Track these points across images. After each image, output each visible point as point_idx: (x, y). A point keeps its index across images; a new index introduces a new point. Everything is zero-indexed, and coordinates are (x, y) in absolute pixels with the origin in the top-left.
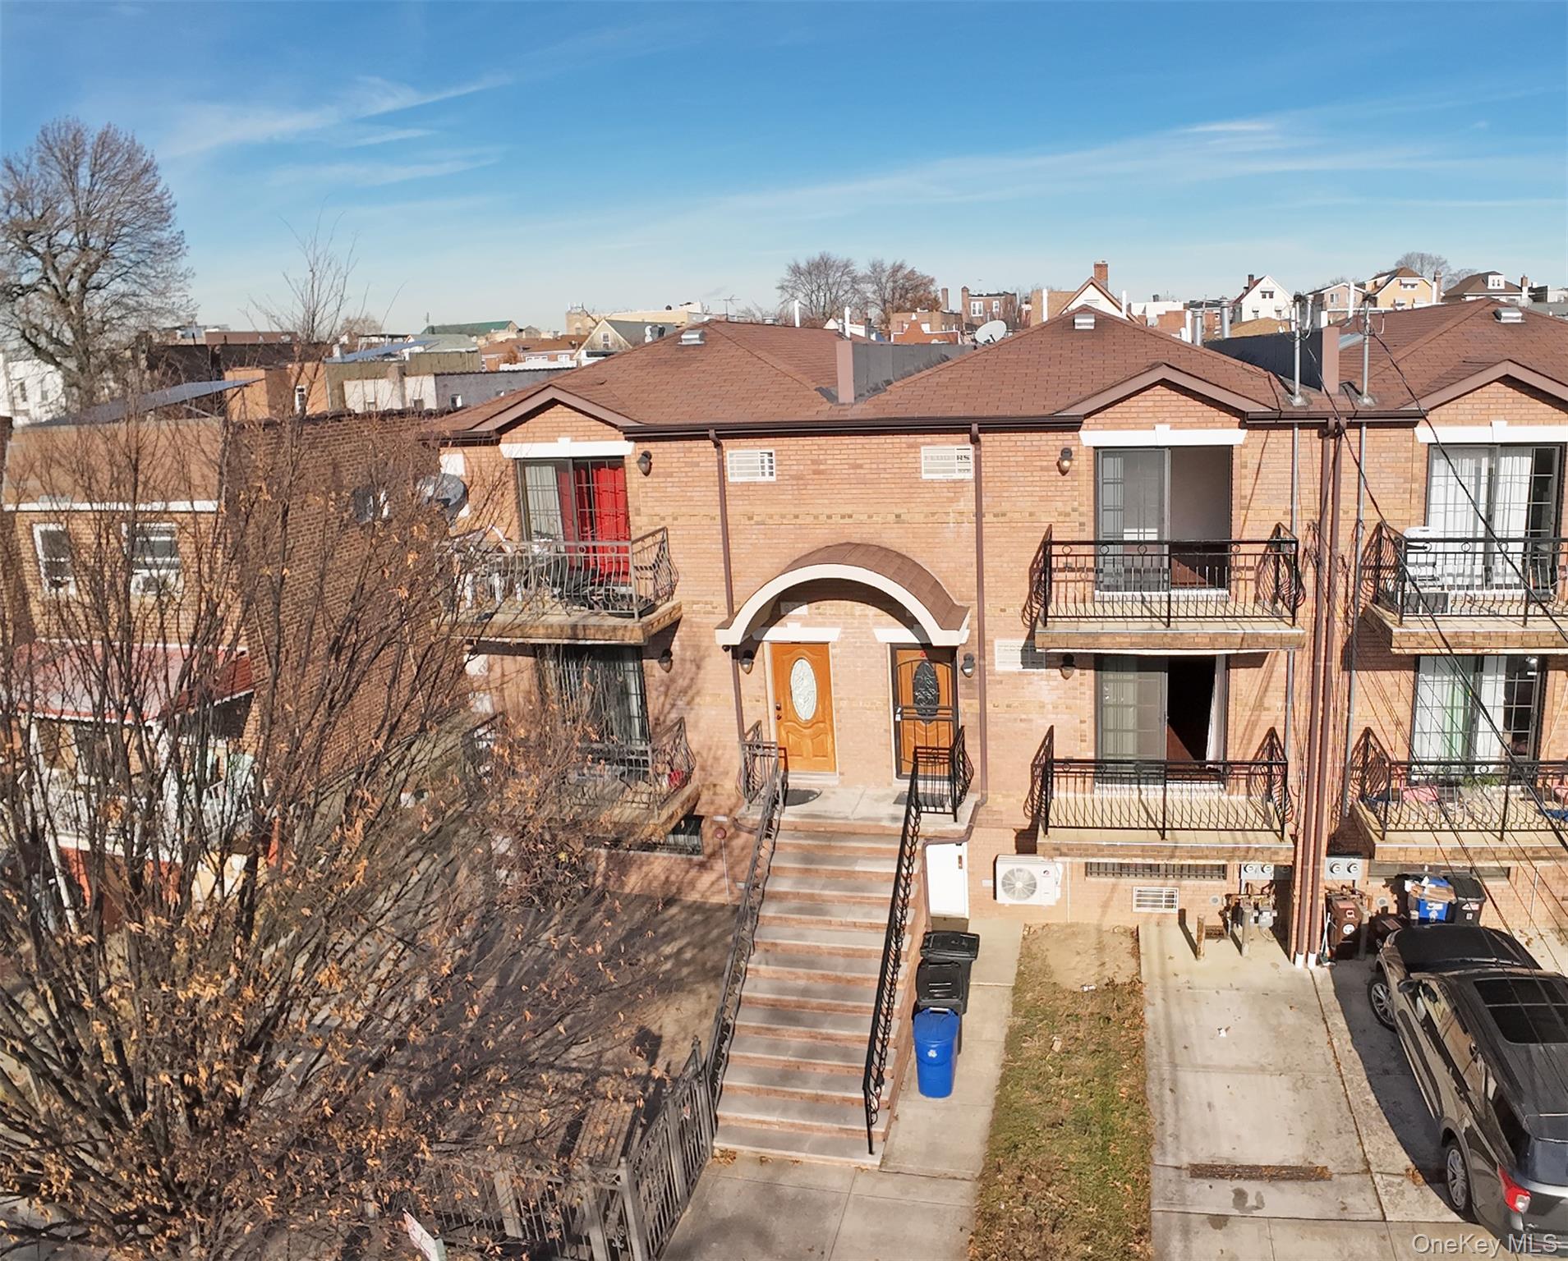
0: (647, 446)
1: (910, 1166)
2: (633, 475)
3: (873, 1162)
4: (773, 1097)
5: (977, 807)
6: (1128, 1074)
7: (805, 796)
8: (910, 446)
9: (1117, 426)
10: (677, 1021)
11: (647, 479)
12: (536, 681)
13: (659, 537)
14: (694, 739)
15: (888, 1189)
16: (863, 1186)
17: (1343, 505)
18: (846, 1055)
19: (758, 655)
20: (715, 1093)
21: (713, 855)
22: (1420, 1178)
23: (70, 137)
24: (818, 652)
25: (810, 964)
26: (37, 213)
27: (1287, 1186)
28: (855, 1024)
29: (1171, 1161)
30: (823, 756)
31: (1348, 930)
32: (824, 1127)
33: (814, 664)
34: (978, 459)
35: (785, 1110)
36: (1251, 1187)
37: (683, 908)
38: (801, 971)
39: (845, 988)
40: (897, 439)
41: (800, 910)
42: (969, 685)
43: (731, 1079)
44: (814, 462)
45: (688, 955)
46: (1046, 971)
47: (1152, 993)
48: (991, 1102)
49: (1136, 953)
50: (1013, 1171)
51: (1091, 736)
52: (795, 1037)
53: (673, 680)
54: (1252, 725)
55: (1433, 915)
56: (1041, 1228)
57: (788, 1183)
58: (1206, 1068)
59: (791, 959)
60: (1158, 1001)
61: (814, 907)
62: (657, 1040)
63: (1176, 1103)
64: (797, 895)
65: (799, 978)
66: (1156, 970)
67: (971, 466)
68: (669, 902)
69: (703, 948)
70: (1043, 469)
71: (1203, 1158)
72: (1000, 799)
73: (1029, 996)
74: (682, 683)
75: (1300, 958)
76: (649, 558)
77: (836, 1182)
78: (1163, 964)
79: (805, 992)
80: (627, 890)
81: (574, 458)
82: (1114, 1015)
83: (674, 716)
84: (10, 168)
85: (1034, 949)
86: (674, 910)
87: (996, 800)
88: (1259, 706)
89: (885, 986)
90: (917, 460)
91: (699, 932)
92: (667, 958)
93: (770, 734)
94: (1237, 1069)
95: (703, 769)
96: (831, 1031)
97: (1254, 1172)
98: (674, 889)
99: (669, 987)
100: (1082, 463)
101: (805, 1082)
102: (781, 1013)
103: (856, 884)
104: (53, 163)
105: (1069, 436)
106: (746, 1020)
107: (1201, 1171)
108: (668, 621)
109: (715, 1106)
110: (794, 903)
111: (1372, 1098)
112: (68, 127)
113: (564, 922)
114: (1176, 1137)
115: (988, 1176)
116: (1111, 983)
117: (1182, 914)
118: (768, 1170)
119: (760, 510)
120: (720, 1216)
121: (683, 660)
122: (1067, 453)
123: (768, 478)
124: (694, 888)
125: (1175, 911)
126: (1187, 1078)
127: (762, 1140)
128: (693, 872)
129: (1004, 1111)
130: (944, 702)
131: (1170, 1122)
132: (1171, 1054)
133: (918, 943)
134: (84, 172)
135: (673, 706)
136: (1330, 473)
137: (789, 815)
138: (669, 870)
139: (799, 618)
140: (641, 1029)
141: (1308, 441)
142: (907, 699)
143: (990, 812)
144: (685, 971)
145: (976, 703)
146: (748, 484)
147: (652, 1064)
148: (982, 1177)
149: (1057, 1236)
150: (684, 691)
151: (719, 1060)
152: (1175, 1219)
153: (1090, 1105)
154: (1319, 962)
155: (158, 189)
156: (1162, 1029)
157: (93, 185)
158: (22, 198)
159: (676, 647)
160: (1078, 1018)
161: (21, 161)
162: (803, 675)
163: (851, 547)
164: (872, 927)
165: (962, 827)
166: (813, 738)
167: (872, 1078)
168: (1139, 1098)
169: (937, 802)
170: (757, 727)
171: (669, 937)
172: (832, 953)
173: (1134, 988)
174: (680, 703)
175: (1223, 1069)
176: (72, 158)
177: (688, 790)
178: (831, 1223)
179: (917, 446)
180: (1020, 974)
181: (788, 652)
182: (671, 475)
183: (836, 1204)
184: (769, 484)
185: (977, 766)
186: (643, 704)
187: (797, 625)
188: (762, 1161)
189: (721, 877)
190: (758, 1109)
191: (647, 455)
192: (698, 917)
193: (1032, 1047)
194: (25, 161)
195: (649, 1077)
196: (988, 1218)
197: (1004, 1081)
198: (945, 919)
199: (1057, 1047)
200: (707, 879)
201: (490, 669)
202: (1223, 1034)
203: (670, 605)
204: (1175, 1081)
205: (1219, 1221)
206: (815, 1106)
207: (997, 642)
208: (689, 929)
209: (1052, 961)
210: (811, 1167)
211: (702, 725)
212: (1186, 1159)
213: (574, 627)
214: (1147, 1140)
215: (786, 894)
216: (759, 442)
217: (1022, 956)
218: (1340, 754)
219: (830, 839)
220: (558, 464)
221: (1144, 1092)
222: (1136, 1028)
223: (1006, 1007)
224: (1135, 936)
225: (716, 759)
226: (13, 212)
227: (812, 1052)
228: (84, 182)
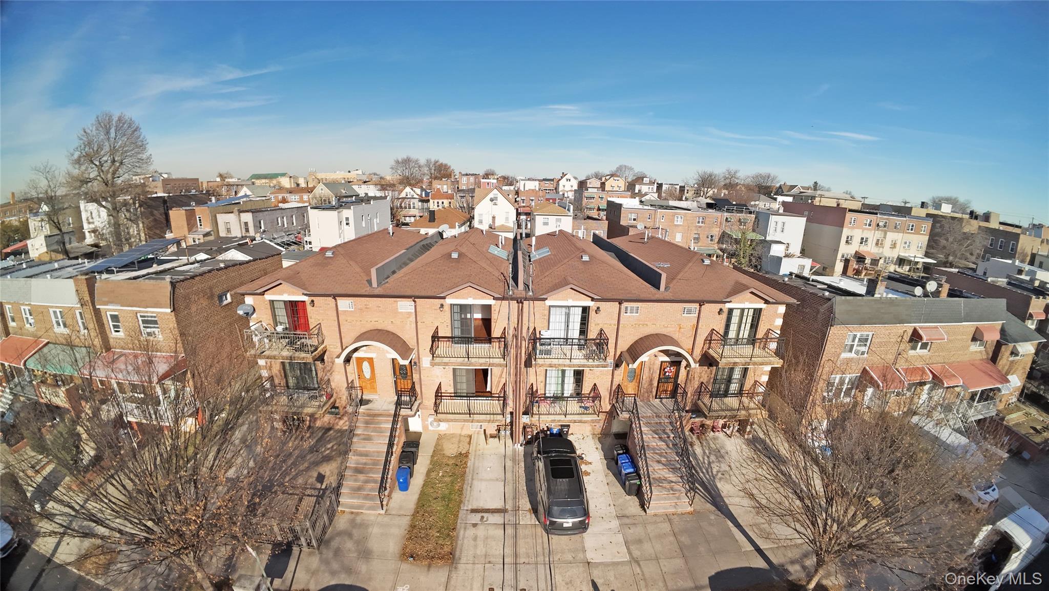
0: (313, 298)
1: (394, 512)
2: (309, 308)
3: (383, 512)
4: (356, 495)
5: (419, 404)
6: (459, 482)
7: (368, 402)
8: (395, 301)
9: (457, 298)
10: (330, 470)
11: (313, 308)
12: (282, 367)
13: (318, 327)
14: (333, 384)
15: (386, 519)
16: (380, 519)
17: (524, 322)
18: (375, 482)
19: (351, 360)
20: (338, 495)
21: (343, 415)
22: (532, 512)
23: (107, 118)
24: (370, 360)
25: (366, 455)
26: (95, 149)
27: (495, 514)
28: (377, 473)
29: (466, 508)
30: (374, 389)
31: (529, 437)
32: (368, 503)
33: (369, 363)
34: (415, 306)
35: (359, 498)
36: (485, 515)
37: (334, 431)
38: (364, 458)
39: (375, 463)
40: (391, 299)
41: (364, 439)
42: (416, 370)
43: (343, 490)
44: (365, 305)
45: (335, 448)
46: (442, 450)
47: (471, 457)
48: (419, 492)
49: (469, 443)
50: (421, 513)
51: (452, 384)
52: (361, 477)
53: (325, 368)
54: (499, 382)
55: (555, 432)
56: (427, 529)
57: (359, 519)
58: (481, 480)
59: (361, 454)
60: (473, 459)
61: (368, 438)
62: (324, 477)
63: (471, 491)
64: (363, 434)
65: (363, 460)
66: (474, 449)
67: (413, 307)
68: (329, 429)
69: (339, 445)
70: (435, 309)
71: (475, 507)
72: (427, 402)
73: (435, 458)
74: (328, 368)
75: (516, 445)
76: (316, 332)
77: (372, 518)
78: (476, 447)
79: (365, 464)
80: (317, 425)
81: (290, 301)
82: (459, 464)
83: (326, 378)
84: (85, 132)
85: (440, 442)
86: (331, 432)
87: (426, 402)
88: (501, 376)
89: (387, 462)
90: (397, 306)
91: (339, 439)
92: (328, 449)
93: (357, 384)
94: (492, 480)
95: (336, 393)
96: (372, 475)
97: (487, 511)
98: (332, 425)
99: (327, 459)
100: (447, 308)
101: (364, 490)
102: (358, 471)
103: (380, 431)
104: (101, 129)
105: (443, 300)
106: (348, 473)
107: (474, 511)
108: (322, 352)
109: (338, 499)
110: (362, 437)
111: (525, 488)
112: (106, 114)
113: (296, 438)
114: (469, 501)
115: (414, 516)
116: (460, 454)
117: (485, 430)
118: (353, 516)
119: (349, 319)
120: (339, 530)
121: (328, 362)
122: (442, 306)
123: (351, 309)
124: (338, 425)
125: (483, 430)
126: (475, 483)
127: (352, 507)
128: (337, 420)
129: (423, 494)
130: (409, 374)
131: (468, 496)
132: (473, 476)
133: (401, 444)
134: (113, 131)
135: (326, 375)
136: (520, 312)
137: (362, 409)
138: (330, 419)
139: (363, 350)
140: (319, 473)
141: (514, 304)
142: (398, 373)
143: (424, 405)
144: (334, 453)
145: (418, 375)
146: (345, 311)
147: (322, 485)
148: (413, 515)
149: (430, 531)
150: (329, 371)
151: (339, 486)
152: (463, 525)
153: (447, 492)
154: (521, 446)
155: (142, 137)
156: (472, 468)
157: (116, 136)
158: (89, 144)
159: (325, 358)
160: (448, 465)
161: (89, 128)
162: (366, 366)
163: (377, 331)
164: (385, 443)
165: (413, 413)
166: (370, 384)
167: (382, 487)
168: (461, 490)
169: (406, 403)
170: (352, 382)
171: (329, 442)
172: (374, 452)
173: (466, 455)
174: (328, 374)
175: (486, 480)
176: (108, 126)
177: (332, 400)
178: (370, 530)
179: (397, 301)
180: (434, 451)
181: (360, 361)
182: (321, 307)
183: (372, 524)
184: (351, 311)
185: (419, 393)
186: (317, 374)
187: (363, 353)
188: (352, 513)
189: (346, 421)
190: (351, 499)
191: (313, 301)
192: (339, 434)
193: (433, 475)
194: (91, 128)
195: (321, 489)
196: (413, 527)
197: (424, 485)
198: (415, 432)
199: (440, 475)
200: (341, 422)
201: (266, 363)
202: (489, 469)
203: (322, 347)
204: (472, 484)
205: (475, 525)
206: (367, 497)
207: (423, 358)
208: (336, 439)
209: (445, 446)
210: (366, 514)
211: (335, 380)
212: (470, 507)
213: (291, 357)
214: (461, 502)
215: (360, 434)
216: (350, 298)
217: (436, 445)
218: (524, 390)
219: (374, 417)
220: (285, 302)
221: (462, 488)
222: (464, 468)
223: (428, 462)
224: (470, 437)
225: (340, 390)
226: (86, 149)
227: (366, 482)
228: (113, 135)
